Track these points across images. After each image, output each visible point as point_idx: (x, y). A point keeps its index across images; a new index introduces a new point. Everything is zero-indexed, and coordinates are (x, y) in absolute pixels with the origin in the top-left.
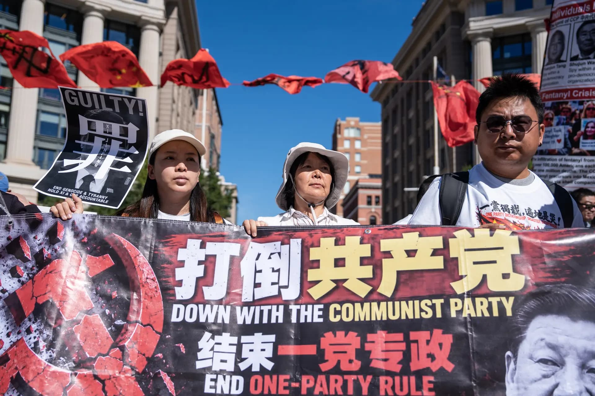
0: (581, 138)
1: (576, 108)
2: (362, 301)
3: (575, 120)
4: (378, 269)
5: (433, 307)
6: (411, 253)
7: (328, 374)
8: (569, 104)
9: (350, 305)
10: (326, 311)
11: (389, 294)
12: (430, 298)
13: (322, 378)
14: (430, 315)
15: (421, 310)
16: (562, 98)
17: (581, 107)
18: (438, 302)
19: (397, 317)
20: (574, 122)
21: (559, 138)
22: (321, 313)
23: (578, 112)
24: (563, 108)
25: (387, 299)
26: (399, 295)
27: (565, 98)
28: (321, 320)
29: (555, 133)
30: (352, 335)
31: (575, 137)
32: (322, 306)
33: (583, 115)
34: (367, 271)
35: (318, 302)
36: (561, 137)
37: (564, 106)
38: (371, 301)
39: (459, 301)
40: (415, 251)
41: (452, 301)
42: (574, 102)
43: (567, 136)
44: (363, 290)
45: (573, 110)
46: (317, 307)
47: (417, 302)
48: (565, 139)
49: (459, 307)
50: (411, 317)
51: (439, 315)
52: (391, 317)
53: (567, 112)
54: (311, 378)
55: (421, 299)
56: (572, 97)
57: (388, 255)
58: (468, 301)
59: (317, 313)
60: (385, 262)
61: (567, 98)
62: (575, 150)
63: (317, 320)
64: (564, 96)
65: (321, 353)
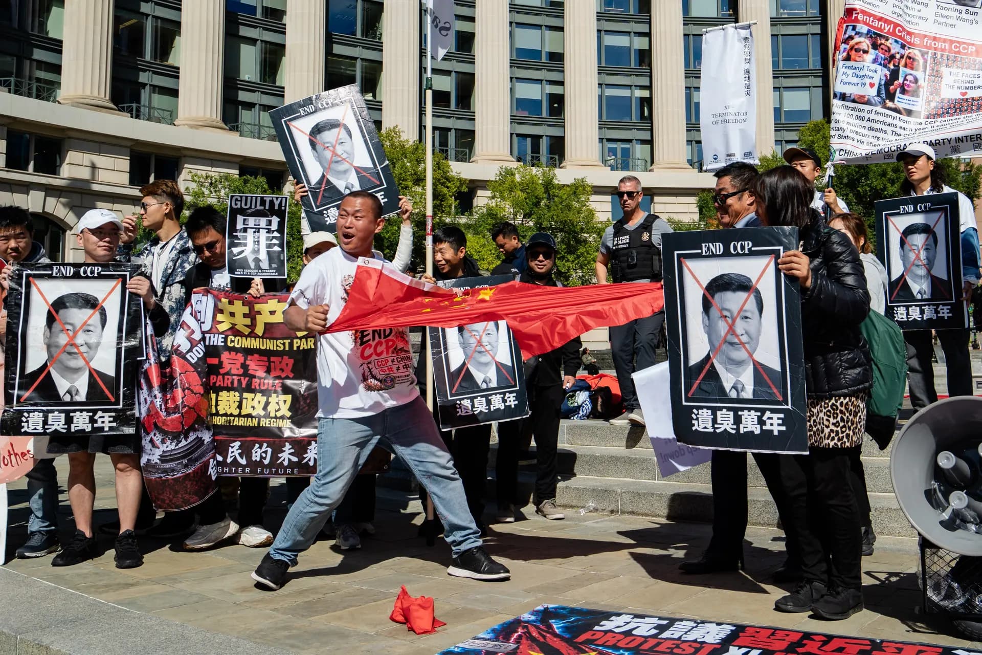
0: (898, 90)
1: (897, 50)
2: (247, 337)
3: (894, 65)
4: (254, 320)
5: (284, 344)
6: (272, 313)
7: (224, 375)
8: (890, 41)
9: (240, 338)
10: (226, 339)
11: (261, 335)
12: (283, 339)
13: (220, 377)
14: (282, 348)
15: (277, 346)
16: (880, 29)
17: (902, 52)
18: (287, 342)
19: (264, 348)
20: (892, 67)
21: (872, 81)
22: (223, 340)
23: (898, 56)
24: (881, 44)
25: (259, 337)
26: (266, 335)
27: (885, 31)
28: (223, 344)
29: (868, 73)
30: (240, 355)
31: (892, 87)
32: (223, 336)
33: (903, 62)
34: (248, 321)
35: (222, 333)
36: (876, 81)
37: (883, 41)
38: (251, 337)
39: (298, 341)
40: (275, 311)
41: (295, 341)
42: (896, 41)
43: (883, 82)
44: (247, 331)
45: (893, 52)
46: (221, 336)
47: (275, 341)
48: (880, 85)
49: (298, 345)
50: (272, 349)
51: (287, 349)
52: (262, 348)
53: (886, 51)
54: (215, 377)
55: (277, 339)
56: (894, 34)
57: (259, 313)
58: (304, 340)
59: (221, 340)
60: (258, 317)
61: (888, 32)
62: (890, 104)
63: (220, 344)
64: (885, 29)
65: (221, 363)
